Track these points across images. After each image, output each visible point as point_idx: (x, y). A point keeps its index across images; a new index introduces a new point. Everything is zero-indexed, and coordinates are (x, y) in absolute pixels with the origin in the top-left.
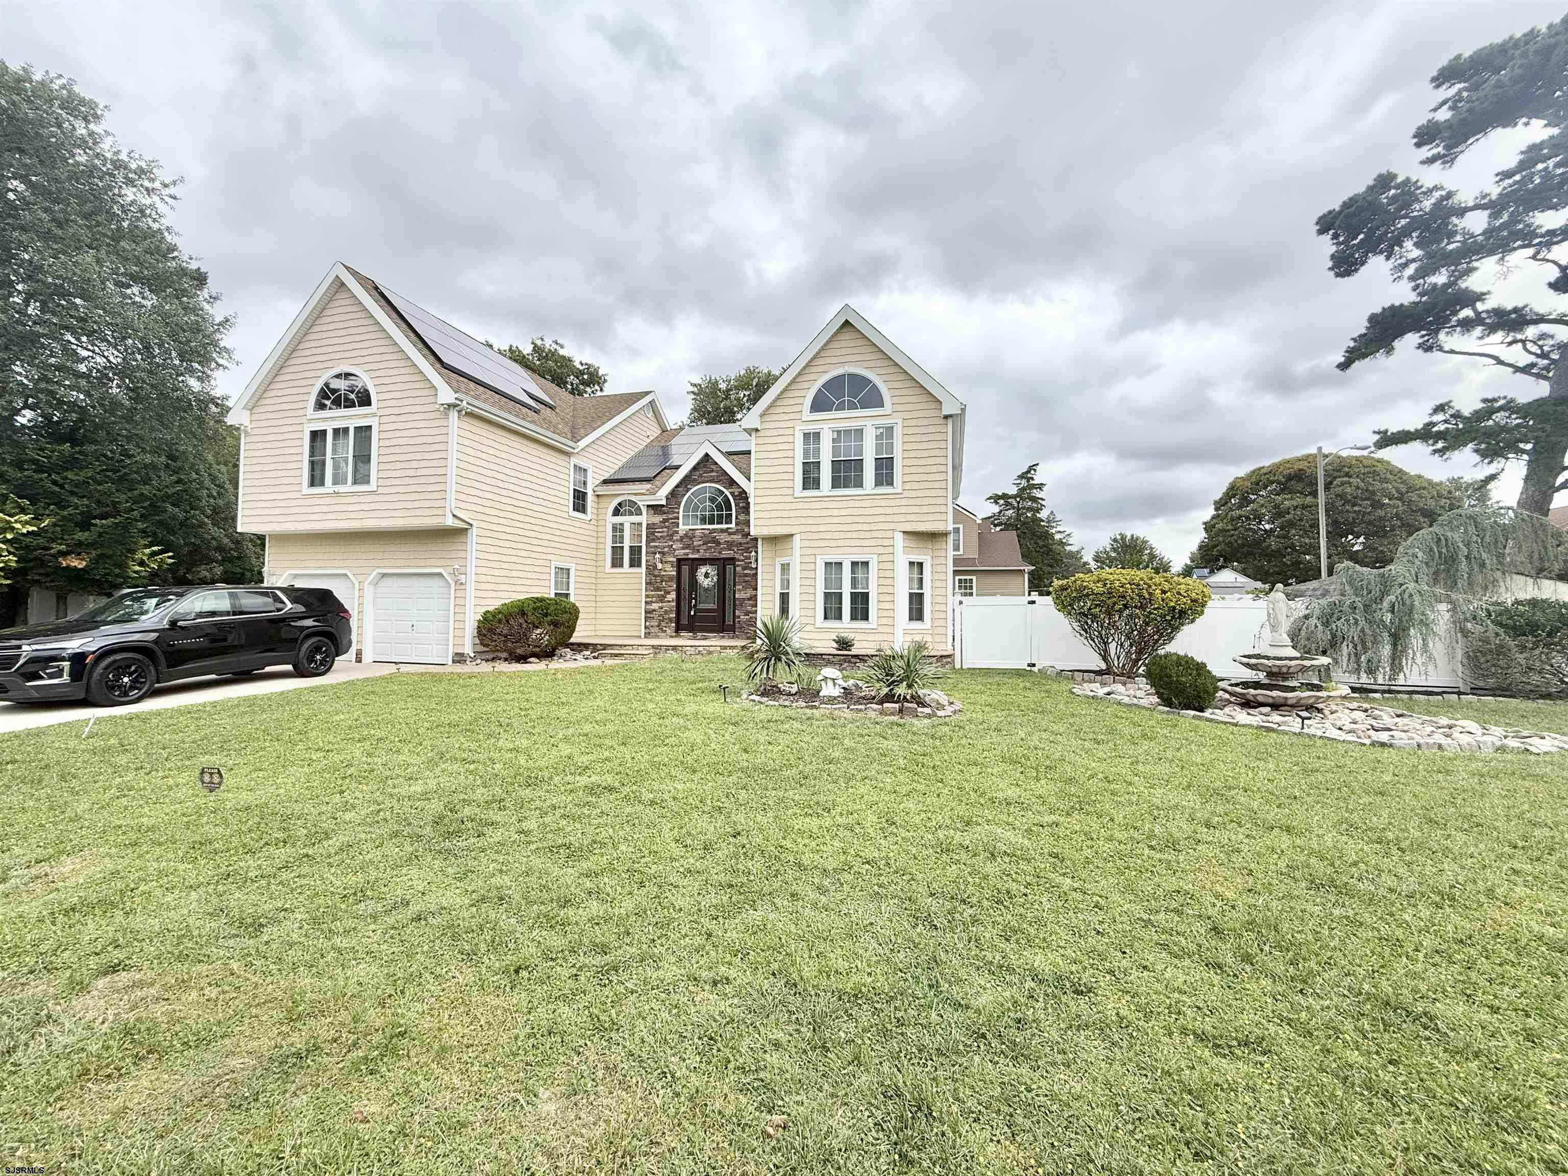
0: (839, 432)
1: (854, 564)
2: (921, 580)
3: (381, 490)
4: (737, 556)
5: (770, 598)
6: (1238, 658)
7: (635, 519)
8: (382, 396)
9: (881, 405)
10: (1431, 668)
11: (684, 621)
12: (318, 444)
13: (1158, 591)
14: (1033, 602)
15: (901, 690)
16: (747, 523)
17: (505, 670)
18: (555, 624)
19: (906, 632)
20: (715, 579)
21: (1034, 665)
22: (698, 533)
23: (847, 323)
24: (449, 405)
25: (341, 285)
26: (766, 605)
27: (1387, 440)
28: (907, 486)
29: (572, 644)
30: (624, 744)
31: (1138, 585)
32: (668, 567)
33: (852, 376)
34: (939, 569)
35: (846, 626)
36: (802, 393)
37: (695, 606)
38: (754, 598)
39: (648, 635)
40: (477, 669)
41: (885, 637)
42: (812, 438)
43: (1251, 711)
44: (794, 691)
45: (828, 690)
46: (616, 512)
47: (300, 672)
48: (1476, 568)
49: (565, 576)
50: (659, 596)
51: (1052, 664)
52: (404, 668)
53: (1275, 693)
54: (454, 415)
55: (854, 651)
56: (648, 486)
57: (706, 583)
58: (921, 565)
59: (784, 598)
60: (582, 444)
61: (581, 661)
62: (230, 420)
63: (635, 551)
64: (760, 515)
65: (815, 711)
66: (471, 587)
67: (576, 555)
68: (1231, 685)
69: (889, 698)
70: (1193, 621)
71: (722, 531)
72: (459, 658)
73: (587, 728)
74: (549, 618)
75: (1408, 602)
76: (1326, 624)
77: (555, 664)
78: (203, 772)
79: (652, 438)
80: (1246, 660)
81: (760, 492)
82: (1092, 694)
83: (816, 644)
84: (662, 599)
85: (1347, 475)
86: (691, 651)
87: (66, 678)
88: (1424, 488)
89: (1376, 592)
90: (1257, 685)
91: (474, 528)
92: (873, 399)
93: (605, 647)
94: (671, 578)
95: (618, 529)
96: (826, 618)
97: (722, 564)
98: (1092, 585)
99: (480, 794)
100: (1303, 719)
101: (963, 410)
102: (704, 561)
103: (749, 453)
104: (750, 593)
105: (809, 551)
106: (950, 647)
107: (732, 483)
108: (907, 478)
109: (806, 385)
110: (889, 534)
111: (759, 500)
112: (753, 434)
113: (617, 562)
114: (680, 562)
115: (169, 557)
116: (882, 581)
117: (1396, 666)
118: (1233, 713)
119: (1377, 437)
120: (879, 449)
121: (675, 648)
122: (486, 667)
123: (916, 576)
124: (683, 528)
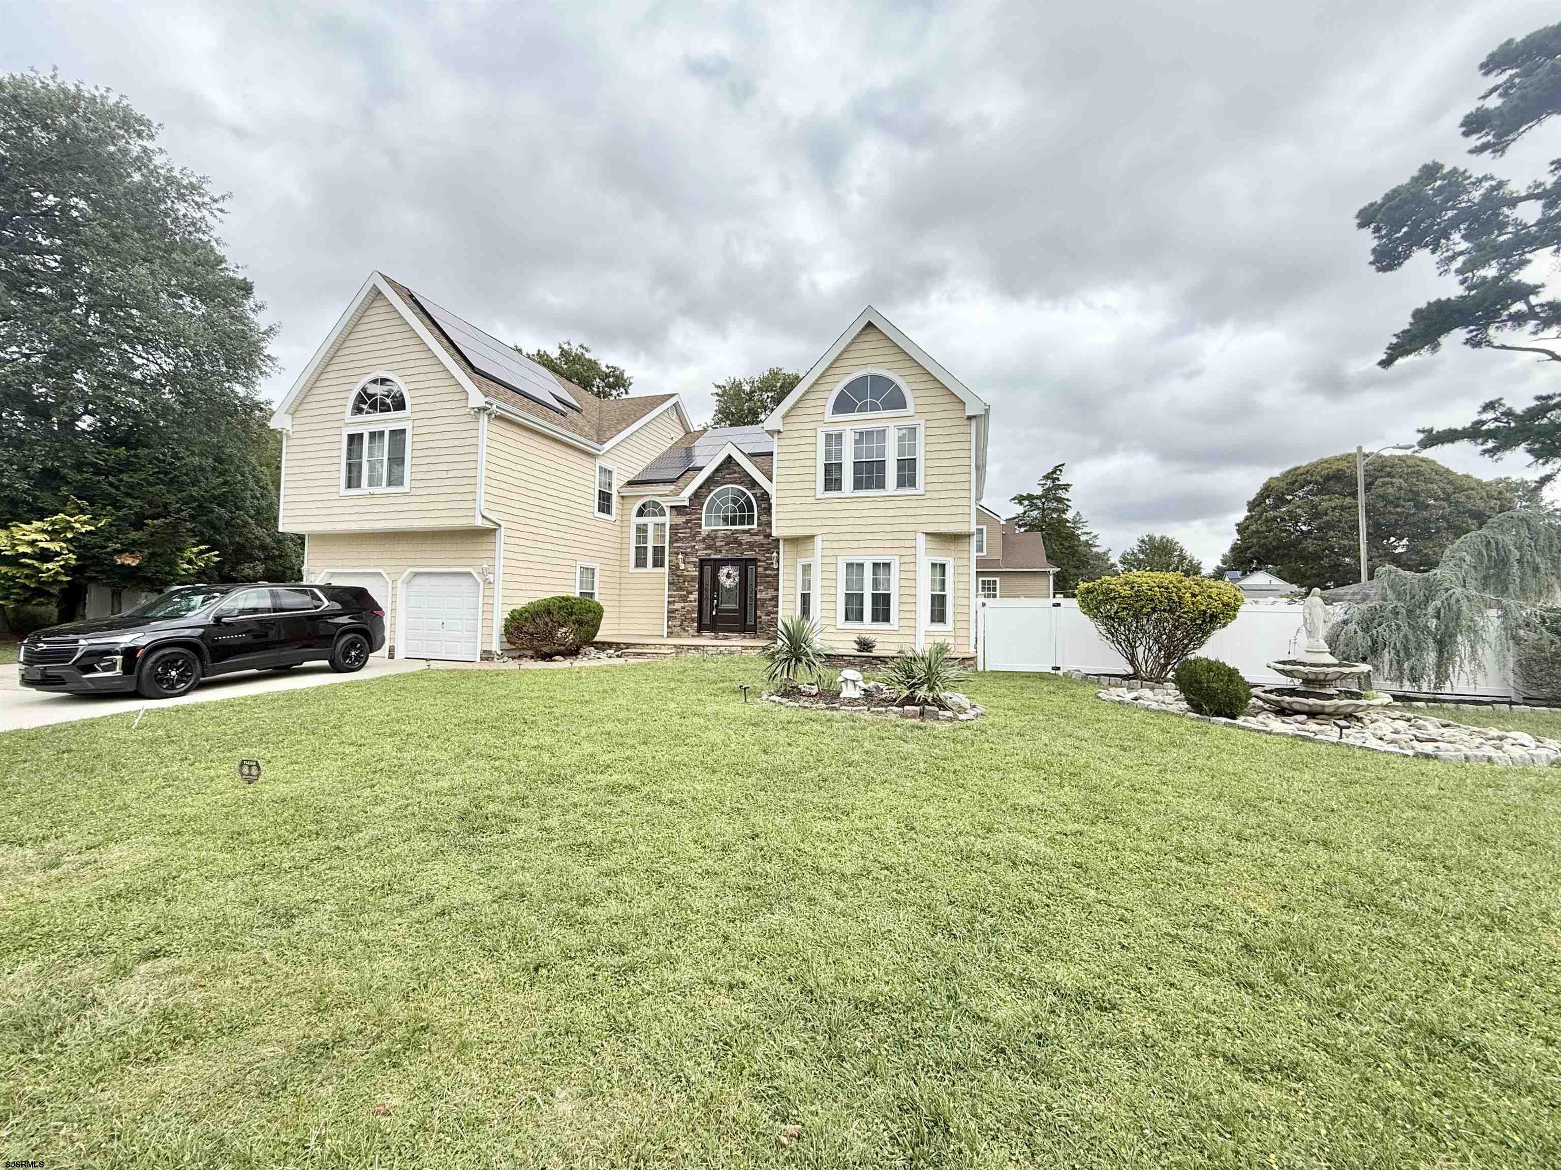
0: (861, 433)
1: (876, 565)
2: (943, 582)
3: (414, 492)
4: (758, 557)
5: (791, 598)
6: (1272, 665)
7: (659, 520)
8: (415, 401)
9: (903, 405)
10: (1479, 677)
11: (706, 621)
12: (355, 447)
13: (1188, 595)
14: (1058, 605)
15: (921, 693)
16: (769, 524)
17: (530, 668)
18: (580, 623)
19: (928, 634)
20: (737, 580)
21: (1058, 669)
22: (720, 534)
23: (870, 325)
24: (479, 409)
25: (377, 293)
26: (787, 605)
27: (1432, 439)
28: (929, 488)
29: (597, 643)
30: (644, 743)
31: (1167, 588)
32: (691, 567)
33: (875, 377)
34: (961, 570)
35: (867, 627)
36: (825, 395)
37: (717, 606)
38: (775, 598)
39: (670, 634)
40: (503, 667)
41: (907, 639)
42: (834, 439)
43: (1286, 719)
44: (814, 692)
45: (849, 692)
46: (640, 513)
47: (335, 668)
48: (1529, 572)
49: (590, 576)
50: (681, 596)
51: (1076, 667)
52: (434, 665)
53: (1312, 701)
54: (484, 418)
55: (875, 653)
56: (672, 487)
57: (728, 583)
58: (943, 566)
59: (805, 599)
60: (608, 446)
61: (604, 660)
62: (272, 425)
63: (659, 551)
64: (782, 516)
65: (835, 713)
66: (499, 585)
67: (602, 555)
68: (1265, 692)
69: (910, 700)
70: (1224, 625)
71: (745, 532)
72: (487, 656)
73: (609, 727)
74: (574, 617)
75: (1455, 608)
76: (1366, 630)
77: (579, 663)
78: (242, 765)
79: (675, 440)
80: (1281, 666)
81: (781, 494)
82: (1118, 699)
83: (836, 645)
84: (684, 599)
85: (1389, 475)
86: (712, 651)
87: (118, 671)
88: (1473, 489)
89: (1420, 596)
90: (1292, 692)
91: (503, 530)
92: (896, 401)
93: (628, 646)
94: (693, 579)
95: (642, 530)
96: (847, 619)
97: (744, 565)
98: (1119, 588)
99: (505, 791)
100: (1341, 728)
101: (987, 411)
102: (725, 562)
103: (771, 454)
104: (771, 593)
105: (829, 552)
106: (972, 650)
107: (753, 484)
108: (929, 479)
109: (828, 387)
110: (911, 536)
111: (780, 501)
112: (776, 436)
113: (640, 562)
114: (702, 562)
115: (215, 556)
116: (904, 583)
117: (1442, 676)
118: (1267, 721)
119: (1421, 436)
120: (901, 451)
121: (696, 647)
122: (512, 665)
123: (938, 578)
124: (705, 529)
